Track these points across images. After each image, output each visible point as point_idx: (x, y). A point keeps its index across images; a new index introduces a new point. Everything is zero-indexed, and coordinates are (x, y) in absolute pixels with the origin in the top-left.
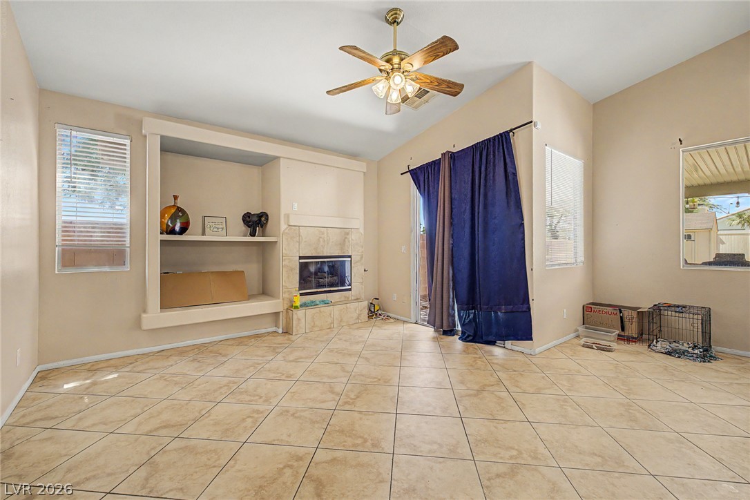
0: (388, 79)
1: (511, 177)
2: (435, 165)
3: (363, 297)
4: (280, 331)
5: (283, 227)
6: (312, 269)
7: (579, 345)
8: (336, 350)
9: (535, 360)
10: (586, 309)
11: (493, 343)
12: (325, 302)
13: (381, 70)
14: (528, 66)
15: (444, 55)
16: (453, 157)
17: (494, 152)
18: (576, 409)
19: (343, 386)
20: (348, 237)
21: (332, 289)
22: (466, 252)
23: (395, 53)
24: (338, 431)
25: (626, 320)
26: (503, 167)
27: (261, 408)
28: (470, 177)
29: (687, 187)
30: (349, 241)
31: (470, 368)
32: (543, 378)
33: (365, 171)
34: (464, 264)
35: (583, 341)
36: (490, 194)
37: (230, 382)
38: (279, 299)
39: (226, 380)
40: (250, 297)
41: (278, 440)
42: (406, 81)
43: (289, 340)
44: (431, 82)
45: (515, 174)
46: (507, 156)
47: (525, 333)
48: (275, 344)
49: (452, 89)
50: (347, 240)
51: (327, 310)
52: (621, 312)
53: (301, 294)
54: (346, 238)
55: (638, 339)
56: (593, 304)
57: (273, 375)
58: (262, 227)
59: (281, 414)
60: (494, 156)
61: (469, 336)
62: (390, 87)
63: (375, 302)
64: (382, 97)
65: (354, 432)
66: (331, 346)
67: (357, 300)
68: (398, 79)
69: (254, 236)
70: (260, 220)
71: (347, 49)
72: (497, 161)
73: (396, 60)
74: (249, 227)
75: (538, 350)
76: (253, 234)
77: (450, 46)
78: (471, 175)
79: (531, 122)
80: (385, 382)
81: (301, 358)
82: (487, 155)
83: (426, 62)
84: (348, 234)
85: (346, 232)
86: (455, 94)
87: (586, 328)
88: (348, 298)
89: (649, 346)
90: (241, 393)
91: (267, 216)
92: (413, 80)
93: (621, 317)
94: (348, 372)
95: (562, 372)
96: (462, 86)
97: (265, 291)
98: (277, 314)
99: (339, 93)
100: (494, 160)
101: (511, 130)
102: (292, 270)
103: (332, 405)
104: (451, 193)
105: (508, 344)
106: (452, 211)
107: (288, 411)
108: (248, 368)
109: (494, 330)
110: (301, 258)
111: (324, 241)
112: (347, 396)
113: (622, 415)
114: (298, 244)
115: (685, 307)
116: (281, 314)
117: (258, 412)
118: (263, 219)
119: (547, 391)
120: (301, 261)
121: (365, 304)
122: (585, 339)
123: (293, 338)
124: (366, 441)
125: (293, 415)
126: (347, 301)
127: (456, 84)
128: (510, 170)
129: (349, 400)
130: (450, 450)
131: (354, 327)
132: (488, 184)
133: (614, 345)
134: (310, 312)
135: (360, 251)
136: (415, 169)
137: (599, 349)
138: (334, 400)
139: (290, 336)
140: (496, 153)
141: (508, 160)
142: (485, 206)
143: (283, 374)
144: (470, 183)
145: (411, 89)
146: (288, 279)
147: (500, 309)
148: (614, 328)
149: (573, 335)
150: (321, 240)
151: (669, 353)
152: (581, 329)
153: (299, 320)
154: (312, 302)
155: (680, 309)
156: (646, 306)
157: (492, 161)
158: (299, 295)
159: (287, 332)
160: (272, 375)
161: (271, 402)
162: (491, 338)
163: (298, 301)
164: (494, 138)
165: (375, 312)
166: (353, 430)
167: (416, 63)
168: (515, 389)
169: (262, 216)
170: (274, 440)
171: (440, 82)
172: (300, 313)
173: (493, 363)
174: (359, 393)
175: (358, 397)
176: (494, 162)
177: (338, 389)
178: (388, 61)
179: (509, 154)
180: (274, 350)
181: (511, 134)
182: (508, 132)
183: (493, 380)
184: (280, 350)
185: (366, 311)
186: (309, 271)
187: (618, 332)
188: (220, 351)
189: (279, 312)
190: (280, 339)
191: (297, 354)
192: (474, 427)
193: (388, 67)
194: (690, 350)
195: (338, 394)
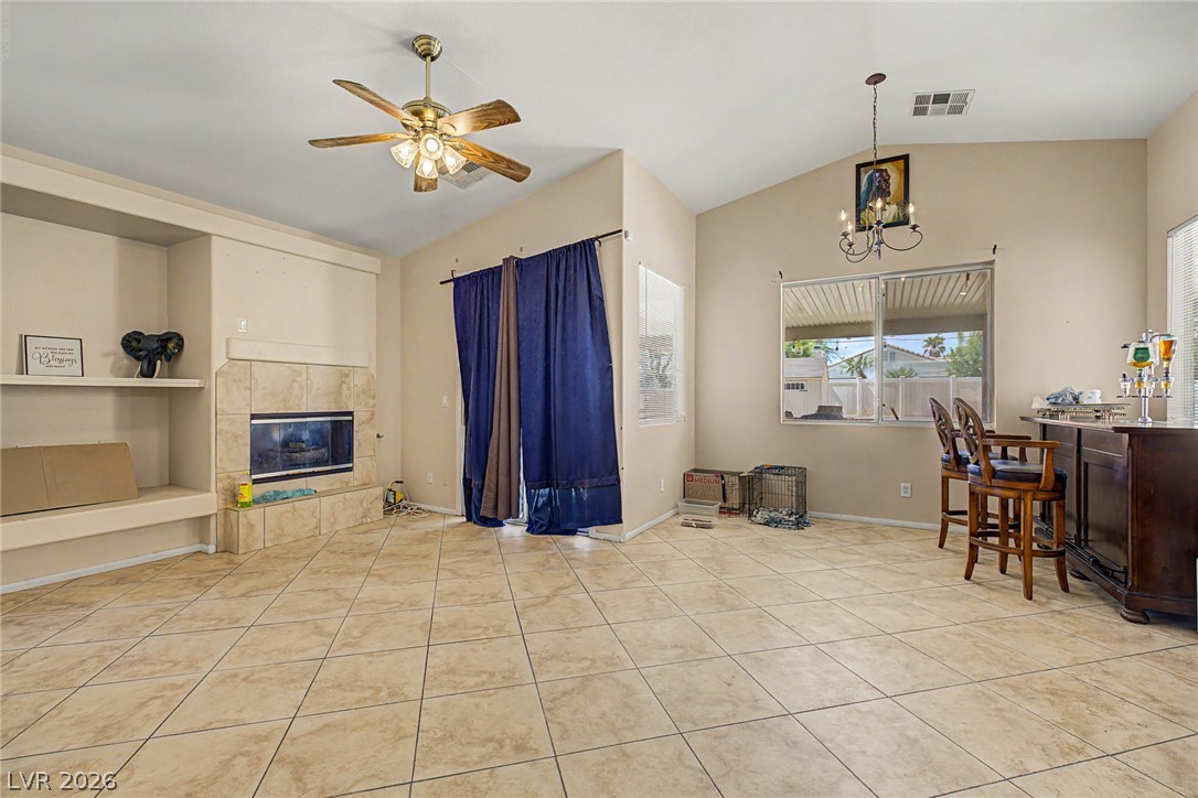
0: (416, 140)
1: (597, 302)
2: (494, 273)
3: (374, 479)
4: (212, 549)
5: (218, 361)
6: (277, 436)
7: (677, 524)
8: (325, 570)
9: (624, 549)
10: (687, 477)
11: (573, 532)
12: (305, 494)
13: (405, 126)
14: (617, 153)
15: (500, 124)
16: (521, 265)
17: (575, 266)
18: (663, 600)
19: (340, 621)
20: (347, 380)
21: (316, 469)
22: (538, 405)
23: (427, 103)
24: (333, 687)
25: (726, 487)
26: (586, 288)
27: (178, 680)
28: (544, 298)
29: (787, 328)
30: (349, 389)
31: (541, 569)
32: (631, 569)
33: (379, 272)
34: (536, 421)
35: (681, 519)
36: (570, 324)
37: (103, 648)
38: (209, 491)
39: (94, 648)
40: (143, 491)
41: (217, 722)
42: (445, 149)
43: (230, 562)
44: (484, 156)
45: (602, 300)
46: (591, 273)
47: (613, 515)
48: (202, 572)
49: (516, 172)
50: (344, 386)
51: (305, 505)
52: (723, 479)
53: (255, 482)
54: (342, 382)
55: (739, 511)
56: (695, 471)
57: (201, 624)
58: (169, 360)
59: (223, 681)
60: (575, 271)
61: (542, 525)
62: (419, 154)
63: (396, 487)
64: (408, 166)
65: (358, 683)
66: (315, 564)
67: (365, 485)
68: (431, 143)
69: (152, 376)
70: (164, 347)
71: (348, 85)
72: (578, 280)
73: (429, 115)
74: (138, 359)
75: (628, 535)
76: (148, 373)
77: (509, 115)
78: (544, 294)
79: (620, 231)
80: (411, 605)
81: (258, 590)
82: (566, 269)
83: (475, 129)
84: (347, 376)
85: (343, 373)
86: (519, 179)
87: (687, 502)
88: (348, 483)
89: (750, 516)
90: (132, 664)
91: (181, 339)
92: (457, 150)
93: (723, 485)
94: (347, 600)
95: (654, 559)
96: (528, 171)
97: (175, 479)
98: (202, 521)
99: (332, 146)
100: (575, 277)
101: (597, 238)
102: (236, 437)
103: (320, 652)
104: (517, 320)
105: (592, 530)
106: (519, 346)
107: (236, 676)
108: (143, 620)
109: (576, 514)
110: (253, 417)
111: (301, 388)
112: (347, 634)
113: (711, 598)
114: (248, 391)
115: (783, 468)
116: (213, 520)
117: (174, 687)
118: (171, 345)
119: (635, 584)
120: (254, 422)
121: (379, 491)
122: (684, 516)
123: (240, 559)
124: (378, 691)
125: (246, 679)
126: (346, 488)
127: (520, 167)
128: (595, 291)
129: (349, 640)
130: (504, 678)
131: (356, 530)
132: (568, 310)
133: (715, 521)
134: (273, 510)
135: (371, 404)
136: (463, 277)
137: (698, 526)
138: (324, 644)
139: (233, 556)
140: (578, 268)
141: (593, 279)
142: (564, 340)
143: (222, 621)
144: (543, 305)
145: (453, 162)
146: (227, 455)
147: (582, 484)
148: (716, 499)
149: (672, 512)
150: (295, 385)
151: (767, 524)
152: (682, 504)
153: (251, 526)
154: (277, 493)
155: (779, 470)
156: (746, 470)
157: (573, 278)
158: (250, 483)
159: (227, 549)
160: (198, 625)
161: (199, 668)
162: (570, 526)
163: (248, 493)
164: (575, 246)
165: (393, 505)
166: (357, 681)
167: (461, 126)
168: (596, 588)
169: (169, 340)
170: (211, 723)
171: (498, 159)
172: (254, 514)
173: (571, 559)
174: (367, 627)
175: (366, 633)
176: (575, 280)
177: (331, 627)
178: (417, 114)
179: (594, 271)
180: (201, 584)
181: (597, 243)
182: (592, 241)
183: (568, 580)
184: (213, 582)
185: (381, 504)
186: (271, 439)
187: (720, 503)
188: (73, 600)
189: (209, 516)
190: (212, 564)
191: (247, 584)
192: (538, 643)
193: (416, 122)
194: (787, 518)
195: (330, 635)
